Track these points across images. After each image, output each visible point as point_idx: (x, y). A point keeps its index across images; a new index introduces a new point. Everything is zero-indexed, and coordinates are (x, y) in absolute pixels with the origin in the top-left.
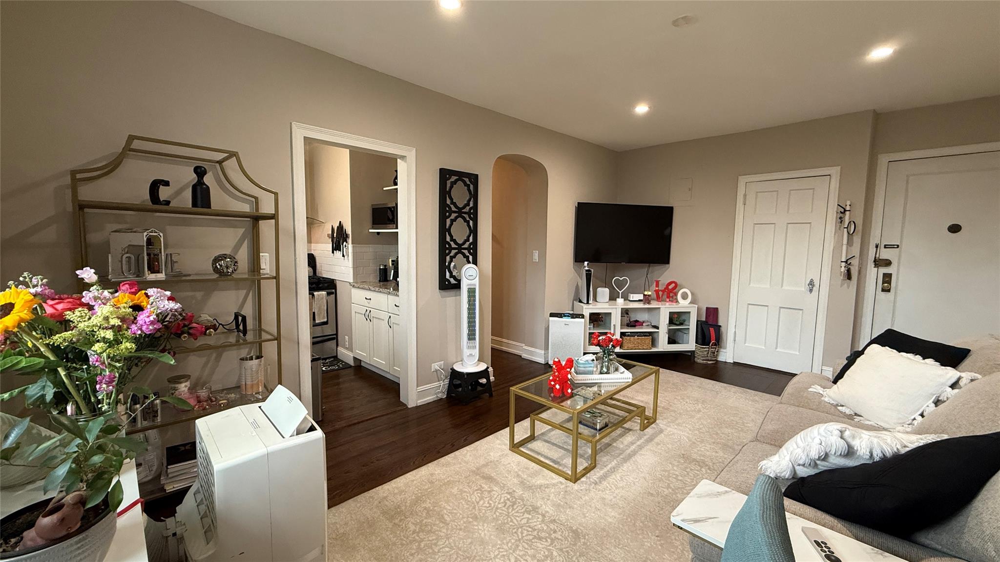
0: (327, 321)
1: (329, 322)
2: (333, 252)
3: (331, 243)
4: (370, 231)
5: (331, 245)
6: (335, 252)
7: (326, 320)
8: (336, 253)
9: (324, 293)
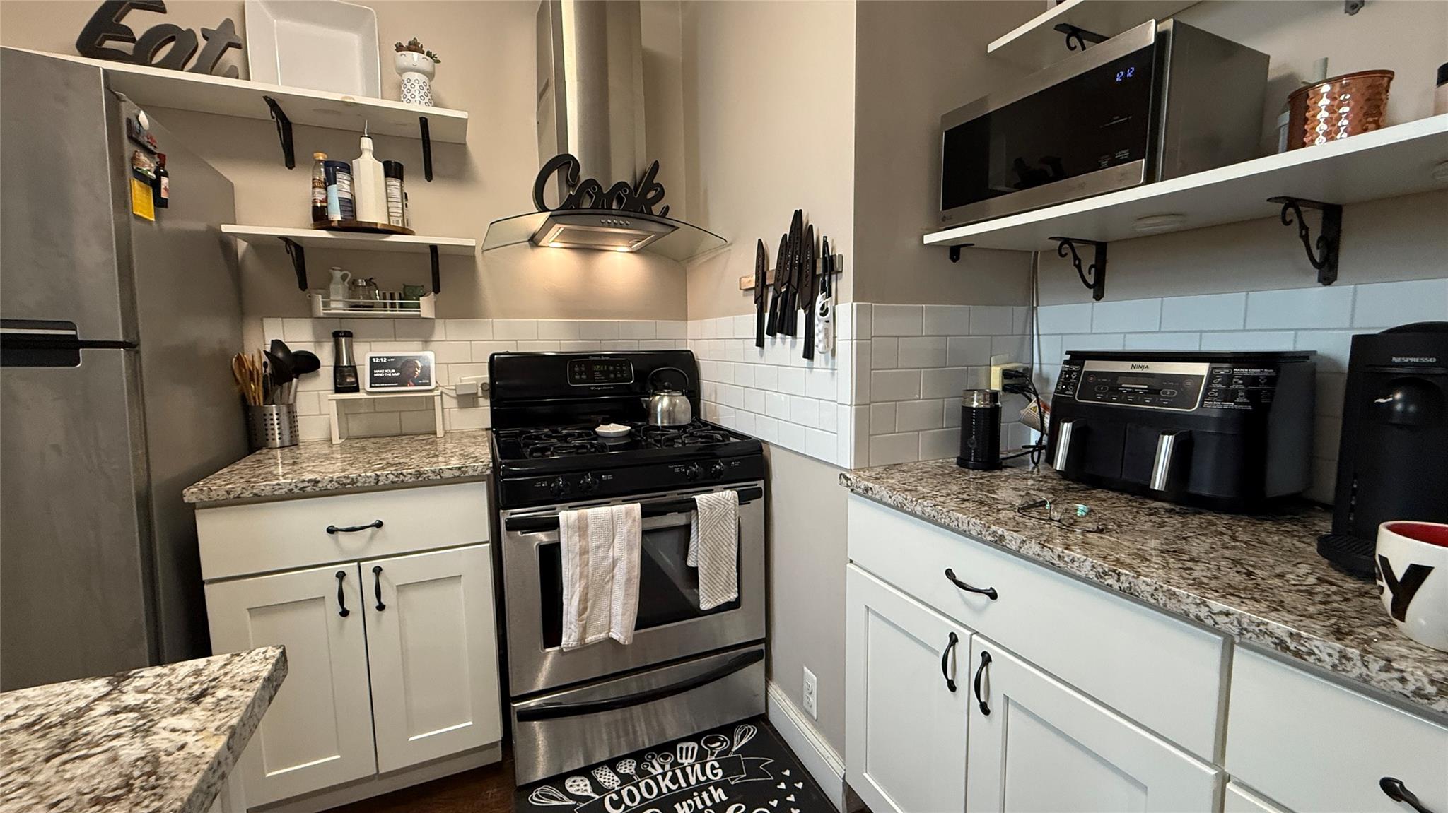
0: (738, 599)
1: (744, 601)
2: (760, 343)
3: (755, 308)
4: (929, 239)
5: (754, 317)
6: (768, 339)
7: (733, 596)
8: (773, 344)
9: (730, 495)
